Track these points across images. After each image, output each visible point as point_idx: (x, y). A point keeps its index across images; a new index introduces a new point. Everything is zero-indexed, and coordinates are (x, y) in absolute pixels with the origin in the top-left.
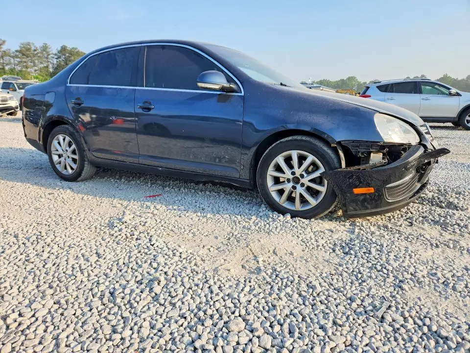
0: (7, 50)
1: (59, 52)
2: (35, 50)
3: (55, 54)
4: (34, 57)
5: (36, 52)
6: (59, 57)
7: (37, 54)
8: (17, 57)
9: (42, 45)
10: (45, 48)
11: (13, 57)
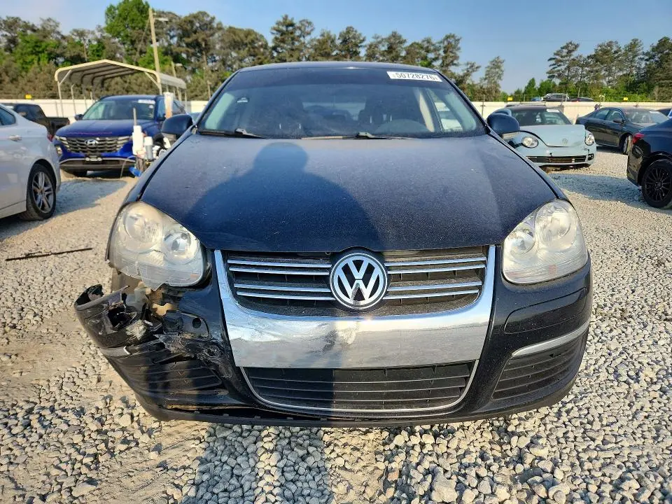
0: (577, 57)
1: (653, 50)
2: (616, 52)
3: (647, 54)
4: (612, 62)
5: (616, 55)
6: (652, 57)
7: (618, 57)
8: (587, 65)
9: (629, 42)
10: (633, 46)
11: (582, 66)
